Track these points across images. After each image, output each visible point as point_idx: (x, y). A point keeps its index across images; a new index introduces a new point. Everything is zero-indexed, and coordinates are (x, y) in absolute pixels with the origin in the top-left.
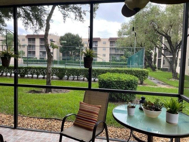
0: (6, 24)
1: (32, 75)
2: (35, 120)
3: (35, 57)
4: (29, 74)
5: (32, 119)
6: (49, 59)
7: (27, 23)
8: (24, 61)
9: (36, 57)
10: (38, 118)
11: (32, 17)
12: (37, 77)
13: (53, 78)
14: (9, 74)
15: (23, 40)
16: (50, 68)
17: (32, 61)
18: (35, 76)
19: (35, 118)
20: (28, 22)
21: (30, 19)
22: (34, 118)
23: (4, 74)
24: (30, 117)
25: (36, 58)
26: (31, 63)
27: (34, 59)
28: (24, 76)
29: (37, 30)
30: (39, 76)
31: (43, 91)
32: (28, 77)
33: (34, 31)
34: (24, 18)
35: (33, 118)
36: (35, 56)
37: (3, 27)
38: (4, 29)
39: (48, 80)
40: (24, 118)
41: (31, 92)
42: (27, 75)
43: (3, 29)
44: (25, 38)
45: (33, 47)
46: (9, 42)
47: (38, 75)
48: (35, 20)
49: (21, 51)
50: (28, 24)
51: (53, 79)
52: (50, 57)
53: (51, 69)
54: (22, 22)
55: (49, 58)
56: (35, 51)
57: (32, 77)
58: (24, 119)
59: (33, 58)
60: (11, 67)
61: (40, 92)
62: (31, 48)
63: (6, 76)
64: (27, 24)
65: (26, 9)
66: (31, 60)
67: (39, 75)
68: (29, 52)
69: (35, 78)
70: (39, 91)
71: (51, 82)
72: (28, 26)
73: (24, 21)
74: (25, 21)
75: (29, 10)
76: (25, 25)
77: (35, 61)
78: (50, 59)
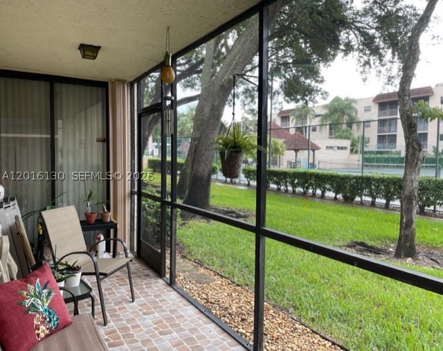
0: (322, 77)
1: (374, 198)
2: (325, 345)
3: (394, 150)
4: (365, 195)
5: (316, 341)
6: (409, 155)
7: (367, 63)
8: (365, 160)
9: (398, 149)
10: (334, 344)
11: (382, 45)
12: (387, 206)
13: (434, 211)
14: (319, 192)
15: (367, 109)
16: (412, 182)
17: (387, 160)
18: (381, 201)
19: (326, 339)
20: (369, 60)
21: (375, 51)
22: (323, 338)
23: (310, 191)
24: (315, 329)
25: (399, 153)
26: (384, 166)
27: (392, 156)
28: (352, 199)
29: (393, 77)
30: (391, 203)
31: (391, 250)
32: (362, 203)
33: (386, 81)
34: (361, 51)
35: (321, 336)
36: (395, 148)
37: (317, 84)
38: (319, 89)
39: (404, 220)
40: (297, 326)
41: (354, 246)
42: (361, 196)
43: (317, 90)
44: (371, 103)
45: (390, 126)
46: (336, 117)
47: (389, 198)
48: (390, 51)
49: (359, 137)
50: (370, 67)
51: (436, 216)
52: (413, 147)
53: (416, 184)
54: (356, 62)
55: (410, 150)
56: (395, 135)
57: (373, 204)
58: (296, 329)
59: (388, 152)
60: (324, 175)
61: (381, 250)
62: (386, 128)
63: (314, 194)
64: (367, 67)
65: (365, 28)
66: (383, 158)
67: (393, 200)
68: (381, 139)
69: (380, 207)
70: (377, 249)
71: (414, 226)
72: (371, 70)
73: (359, 60)
74: (362, 60)
75: (372, 28)
76: (362, 68)
77: (393, 160)
78: (414, 154)
